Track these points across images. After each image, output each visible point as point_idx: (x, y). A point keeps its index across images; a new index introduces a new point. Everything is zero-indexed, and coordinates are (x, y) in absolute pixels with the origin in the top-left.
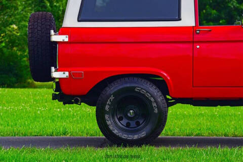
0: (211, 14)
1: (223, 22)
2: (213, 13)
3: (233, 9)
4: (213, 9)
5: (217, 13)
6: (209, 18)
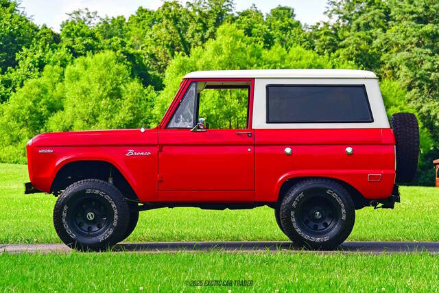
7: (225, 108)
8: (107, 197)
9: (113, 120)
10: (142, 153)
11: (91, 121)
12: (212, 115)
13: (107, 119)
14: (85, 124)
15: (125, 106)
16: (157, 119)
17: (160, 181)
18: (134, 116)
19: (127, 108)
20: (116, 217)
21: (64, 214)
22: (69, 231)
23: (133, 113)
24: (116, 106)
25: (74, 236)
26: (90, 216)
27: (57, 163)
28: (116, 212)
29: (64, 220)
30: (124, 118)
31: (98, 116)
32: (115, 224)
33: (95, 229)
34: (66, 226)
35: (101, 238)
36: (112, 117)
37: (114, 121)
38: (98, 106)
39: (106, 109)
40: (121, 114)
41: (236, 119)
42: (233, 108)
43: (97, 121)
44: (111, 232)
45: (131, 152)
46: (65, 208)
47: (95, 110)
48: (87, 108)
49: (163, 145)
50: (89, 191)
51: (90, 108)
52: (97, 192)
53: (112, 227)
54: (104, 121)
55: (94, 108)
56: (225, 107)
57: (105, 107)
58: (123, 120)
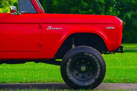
0: (84, 6)
1: (91, 11)
2: (85, 5)
3: (97, 2)
4: (86, 2)
5: (88, 5)
6: (83, 8)
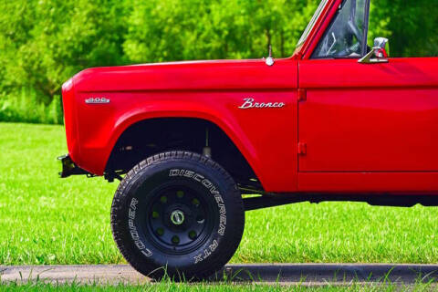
7: (261, 14)
8: (208, 184)
9: (59, 34)
10: (269, 105)
11: (18, 36)
12: (236, 27)
13: (48, 33)
14: (9, 41)
15: (81, 10)
16: (138, 34)
17: (302, 154)
18: (97, 28)
19: (85, 13)
20: (223, 219)
21: (132, 214)
22: (140, 244)
23: (95, 22)
24: (65, 10)
25: (149, 253)
26: (177, 217)
27: (117, 124)
28: (223, 209)
29: (131, 224)
30: (80, 32)
31: (32, 27)
32: (221, 231)
33: (185, 240)
34: (135, 235)
35: (197, 258)
36: (57, 30)
37: (61, 37)
38: (32, 8)
39: (48, 16)
40: (73, 24)
41: (278, 33)
42: (276, 13)
43: (30, 37)
44: (215, 245)
45: (249, 103)
46: (134, 202)
47: (26, 17)
48: (12, 13)
49: (307, 89)
50: (174, 173)
51: (18, 13)
52: (189, 174)
53: (216, 236)
54: (43, 36)
55: (25, 12)
56: (261, 11)
57: (45, 12)
58: (78, 35)
